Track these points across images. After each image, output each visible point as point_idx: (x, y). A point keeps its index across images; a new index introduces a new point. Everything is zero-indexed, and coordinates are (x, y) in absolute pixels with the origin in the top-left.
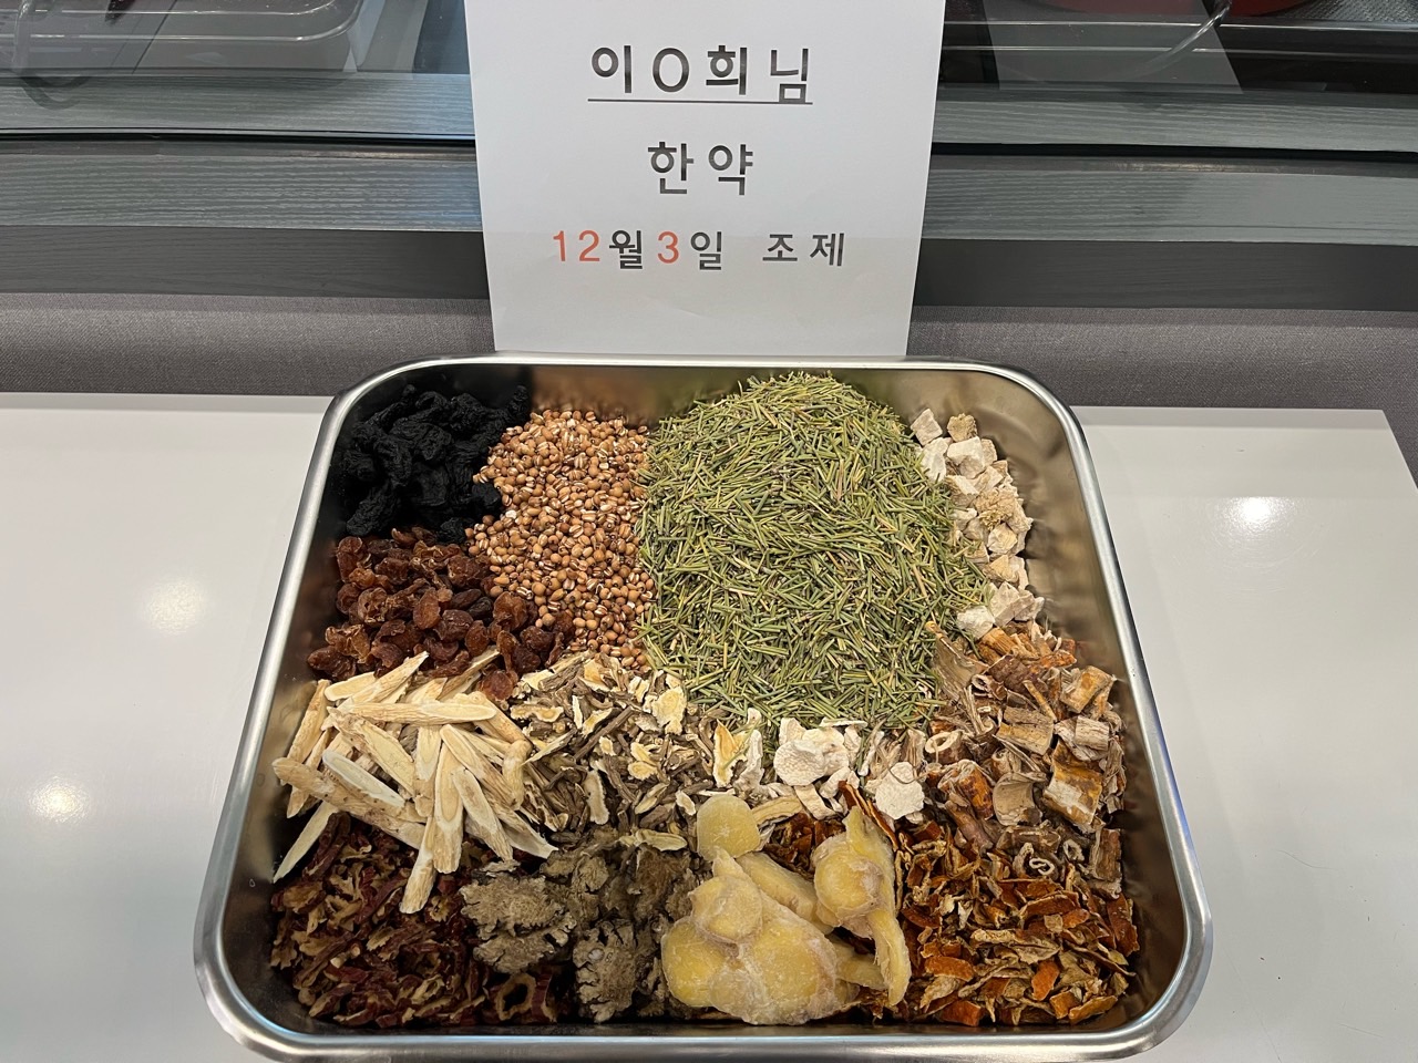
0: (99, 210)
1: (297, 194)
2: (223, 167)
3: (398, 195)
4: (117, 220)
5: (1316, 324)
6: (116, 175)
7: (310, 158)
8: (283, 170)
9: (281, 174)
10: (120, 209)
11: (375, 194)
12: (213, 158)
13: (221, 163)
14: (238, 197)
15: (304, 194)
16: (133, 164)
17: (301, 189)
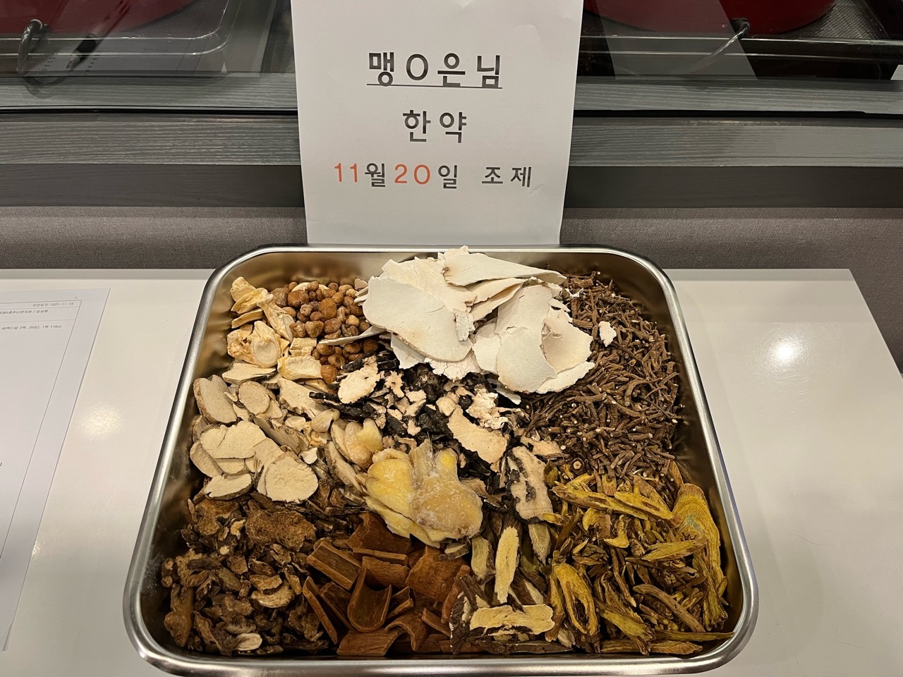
0: (60, 154)
3: (245, 143)
4: (71, 161)
6: (70, 133)
10: (73, 154)
11: (230, 143)
14: (147, 146)
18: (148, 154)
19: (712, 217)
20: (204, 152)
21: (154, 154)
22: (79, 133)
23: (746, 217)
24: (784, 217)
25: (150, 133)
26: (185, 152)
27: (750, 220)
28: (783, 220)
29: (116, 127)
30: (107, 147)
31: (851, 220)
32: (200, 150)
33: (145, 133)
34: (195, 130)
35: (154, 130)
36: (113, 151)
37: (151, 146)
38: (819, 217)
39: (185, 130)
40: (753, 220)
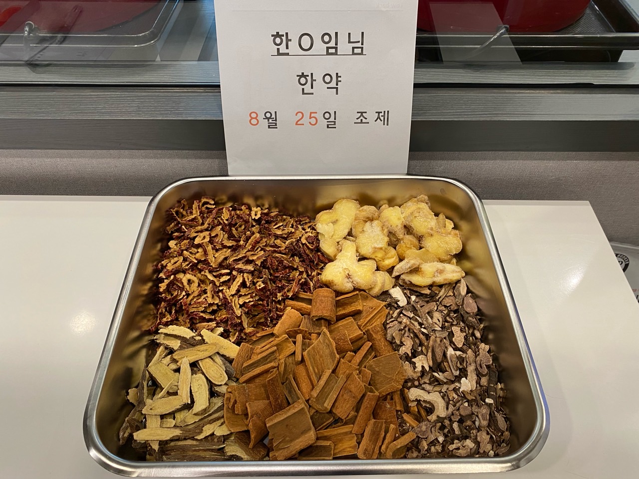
1: (110, 106)
2: (81, 97)
5: (553, 160)
7: (118, 93)
8: (105, 97)
9: (104, 99)
12: (77, 94)
13: (79, 95)
15: (113, 106)
16: (43, 95)
17: (112, 104)
18: (87, 113)
19: (485, 159)
20: (124, 111)
21: (90, 112)
22: (40, 99)
23: (509, 160)
24: (537, 160)
25: (89, 99)
26: (111, 112)
27: (513, 161)
28: (536, 162)
29: (66, 95)
30: (59, 108)
31: (587, 162)
32: (121, 110)
33: (85, 99)
34: (119, 97)
35: (92, 98)
36: (63, 111)
37: (89, 108)
38: (563, 160)
39: (113, 97)
40: (515, 161)
